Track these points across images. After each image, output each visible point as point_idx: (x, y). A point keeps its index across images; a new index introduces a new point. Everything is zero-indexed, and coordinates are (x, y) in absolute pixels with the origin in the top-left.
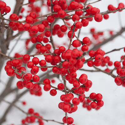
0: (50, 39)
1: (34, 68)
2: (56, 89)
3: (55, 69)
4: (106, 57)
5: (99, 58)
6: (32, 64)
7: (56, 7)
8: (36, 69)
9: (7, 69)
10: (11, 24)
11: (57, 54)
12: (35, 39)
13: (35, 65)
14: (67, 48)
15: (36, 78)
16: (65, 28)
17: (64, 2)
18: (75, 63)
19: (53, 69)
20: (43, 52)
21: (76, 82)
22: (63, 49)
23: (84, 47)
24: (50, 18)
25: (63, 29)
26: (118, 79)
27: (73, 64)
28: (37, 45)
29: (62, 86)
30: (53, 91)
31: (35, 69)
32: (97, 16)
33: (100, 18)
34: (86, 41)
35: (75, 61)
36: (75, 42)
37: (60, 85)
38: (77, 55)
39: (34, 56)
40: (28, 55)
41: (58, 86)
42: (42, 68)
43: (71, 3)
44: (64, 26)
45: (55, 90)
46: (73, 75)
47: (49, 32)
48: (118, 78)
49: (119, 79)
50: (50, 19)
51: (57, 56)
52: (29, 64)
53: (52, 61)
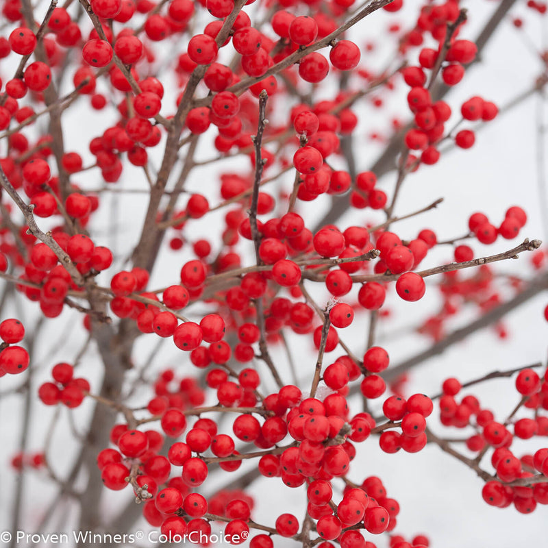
0: (261, 349)
1: (191, 465)
2: (272, 532)
3: (269, 462)
4: (465, 401)
5: (416, 427)
6: (184, 451)
7: (268, 248)
8: (198, 470)
9: (104, 465)
10: (118, 304)
11: (273, 413)
12: (202, 354)
13: (194, 454)
14: (306, 392)
15: (196, 504)
16: (305, 315)
17: (296, 227)
18: (320, 458)
19: (261, 463)
20: (228, 403)
21: (329, 520)
22: (293, 395)
23: (369, 383)
24: (250, 282)
25: (300, 317)
26: (492, 490)
27: (313, 462)
28: (210, 374)
29: (290, 523)
30: (261, 541)
31: (193, 470)
32: (404, 282)
33: (416, 288)
34: (375, 362)
35: (319, 453)
36: (332, 372)
37: (282, 522)
38: (323, 433)
39: (198, 415)
40: (180, 413)
41: (278, 523)
42: (222, 461)
43: (318, 235)
44: (304, 307)
45: (267, 538)
46: (317, 492)
47: (253, 328)
48: (493, 485)
49: (496, 488)
50: (253, 287)
51: (273, 417)
52: (173, 452)
53: (257, 436)
